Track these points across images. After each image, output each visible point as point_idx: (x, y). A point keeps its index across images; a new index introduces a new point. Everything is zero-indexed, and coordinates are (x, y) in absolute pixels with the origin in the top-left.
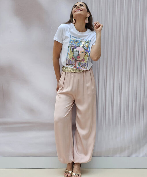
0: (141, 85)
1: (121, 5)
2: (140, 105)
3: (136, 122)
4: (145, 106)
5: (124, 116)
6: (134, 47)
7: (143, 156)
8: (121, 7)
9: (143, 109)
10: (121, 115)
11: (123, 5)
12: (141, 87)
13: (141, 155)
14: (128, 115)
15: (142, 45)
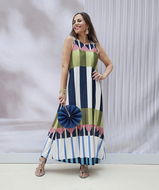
0: (140, 87)
1: (121, 15)
2: (140, 105)
3: (136, 121)
4: (144, 107)
5: (125, 115)
6: (134, 53)
7: (143, 153)
8: (120, 17)
9: (143, 109)
10: (122, 115)
11: (123, 15)
12: (140, 89)
13: (142, 151)
14: (129, 115)
15: (141, 51)
